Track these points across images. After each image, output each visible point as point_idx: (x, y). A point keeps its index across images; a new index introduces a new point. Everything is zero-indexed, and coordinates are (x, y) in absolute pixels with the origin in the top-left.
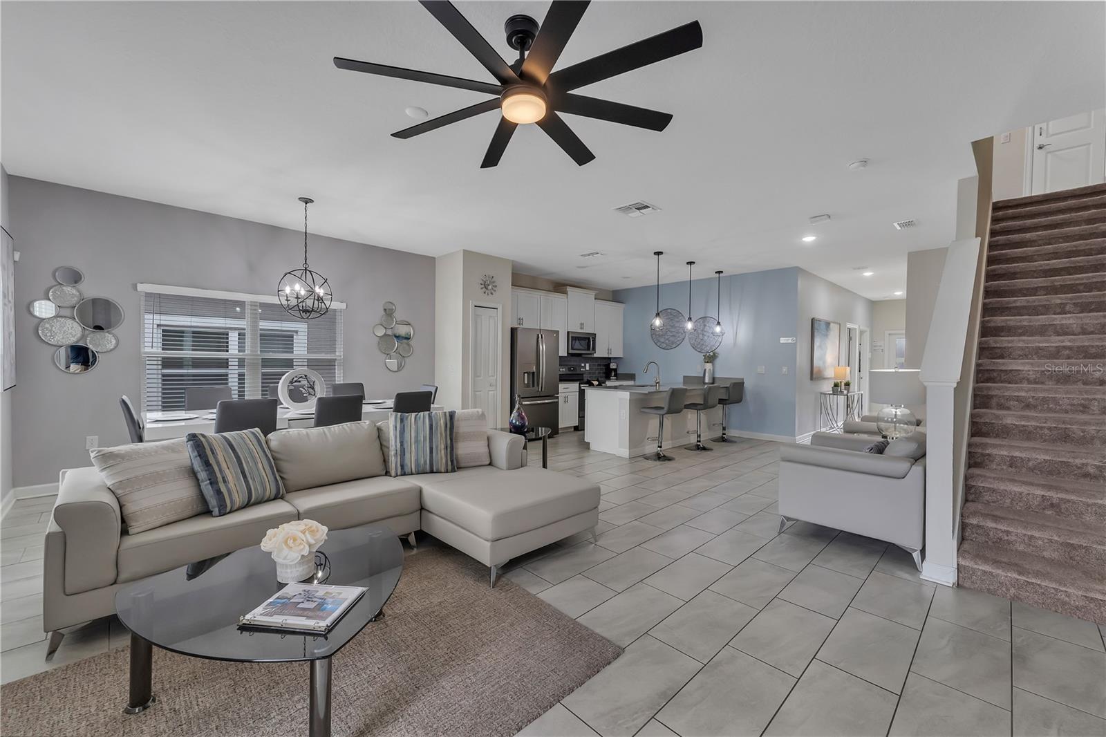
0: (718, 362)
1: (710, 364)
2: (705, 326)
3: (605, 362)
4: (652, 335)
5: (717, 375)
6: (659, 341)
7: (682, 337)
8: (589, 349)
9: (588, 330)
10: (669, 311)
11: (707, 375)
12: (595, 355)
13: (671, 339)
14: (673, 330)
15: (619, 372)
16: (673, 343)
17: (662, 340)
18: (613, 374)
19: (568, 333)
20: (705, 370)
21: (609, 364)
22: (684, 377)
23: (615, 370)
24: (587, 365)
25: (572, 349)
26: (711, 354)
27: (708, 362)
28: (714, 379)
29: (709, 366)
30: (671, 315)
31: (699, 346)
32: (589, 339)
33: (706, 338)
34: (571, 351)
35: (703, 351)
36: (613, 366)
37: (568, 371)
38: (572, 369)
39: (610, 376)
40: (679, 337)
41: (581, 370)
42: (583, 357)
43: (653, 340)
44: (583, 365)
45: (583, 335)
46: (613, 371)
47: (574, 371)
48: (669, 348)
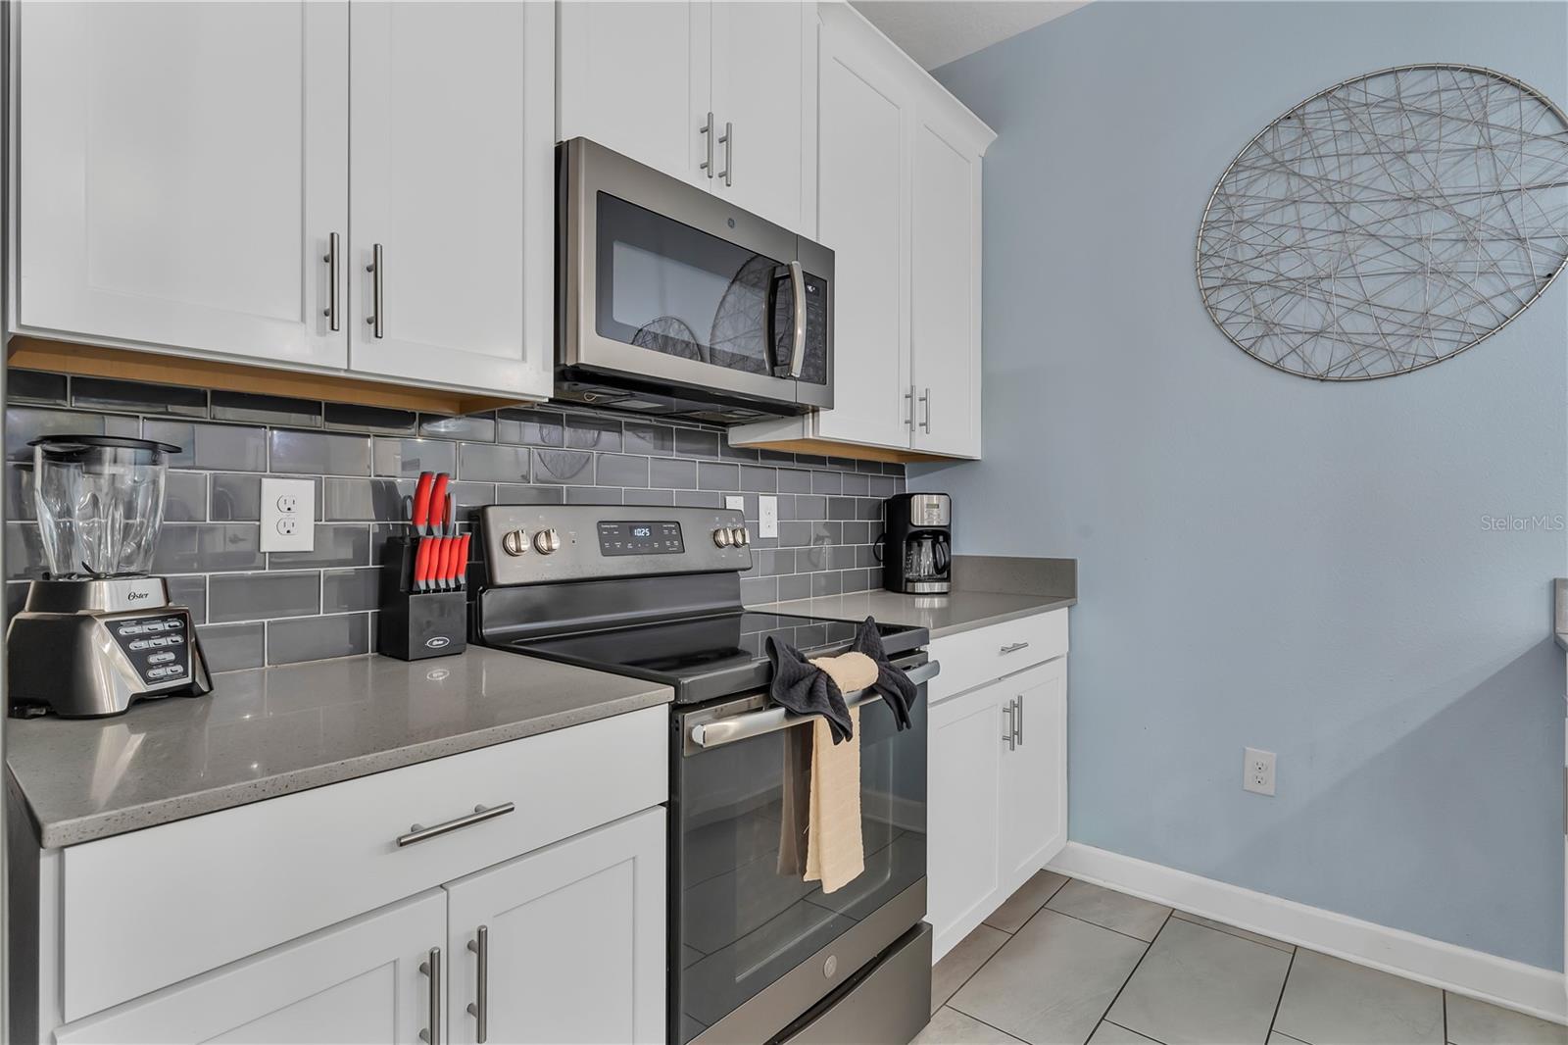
4: (1206, 294)
6: (1270, 328)
7: (1522, 265)
12: (833, 427)
13: (1409, 297)
15: (963, 546)
16: (1421, 325)
17: (1306, 314)
18: (926, 561)
19: (563, 152)
23: (940, 535)
24: (768, 505)
25: (607, 327)
30: (1401, 112)
34: (594, 350)
36: (926, 512)
37: (605, 553)
38: (640, 532)
39: (910, 575)
40: (1491, 269)
41: (722, 538)
42: (725, 438)
43: (1219, 326)
44: (735, 503)
45: (731, 223)
46: (927, 544)
47: (664, 551)
48: (1385, 366)
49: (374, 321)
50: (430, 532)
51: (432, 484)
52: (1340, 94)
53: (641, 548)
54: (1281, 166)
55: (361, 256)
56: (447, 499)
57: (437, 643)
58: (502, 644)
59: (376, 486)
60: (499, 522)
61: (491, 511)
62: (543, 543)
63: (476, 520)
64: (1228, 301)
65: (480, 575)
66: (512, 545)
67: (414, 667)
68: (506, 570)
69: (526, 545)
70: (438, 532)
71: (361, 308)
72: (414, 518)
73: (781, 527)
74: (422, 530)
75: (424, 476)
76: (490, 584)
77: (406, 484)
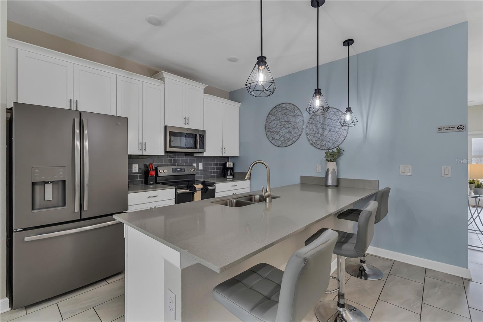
0: (343, 160)
1: (334, 163)
2: (325, 118)
3: (222, 161)
4: (266, 132)
5: (343, 176)
6: (273, 138)
7: (298, 132)
8: (195, 147)
9: (195, 125)
10: (284, 105)
11: (330, 176)
12: (206, 154)
13: (287, 136)
14: (288, 126)
15: (236, 171)
16: (288, 140)
17: (277, 137)
18: (229, 173)
19: (166, 127)
20: (328, 170)
21: (226, 164)
22: (302, 177)
23: (232, 169)
24: (201, 165)
25: (171, 146)
26: (335, 150)
27: (331, 161)
28: (338, 180)
29: (332, 166)
30: (286, 109)
31: (318, 142)
32: (196, 136)
33: (327, 132)
34: (169, 149)
35: (323, 148)
36: (229, 165)
37: (173, 172)
38: (178, 169)
39: (226, 175)
40: (295, 133)
41: (191, 170)
42: (193, 156)
43: (268, 137)
44: (195, 165)
45: (188, 131)
46: (229, 170)
47: (182, 172)
48: (285, 145)
49: (145, 149)
50: (151, 170)
51: (151, 164)
52: (280, 105)
53: (178, 171)
54: (274, 115)
55: (144, 143)
56: (153, 166)
57: (151, 183)
58: (159, 183)
59: (144, 165)
60: (159, 168)
61: (158, 167)
62: (164, 171)
63: (156, 168)
64: (268, 134)
65: (157, 175)
66: (160, 171)
67: (149, 185)
68: (160, 175)
69: (162, 171)
70: (152, 170)
71: (144, 148)
72: (149, 168)
73: (203, 168)
74: (150, 170)
75: (150, 164)
76: (158, 176)
77: (148, 164)
